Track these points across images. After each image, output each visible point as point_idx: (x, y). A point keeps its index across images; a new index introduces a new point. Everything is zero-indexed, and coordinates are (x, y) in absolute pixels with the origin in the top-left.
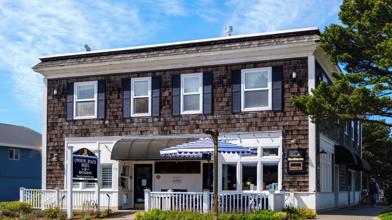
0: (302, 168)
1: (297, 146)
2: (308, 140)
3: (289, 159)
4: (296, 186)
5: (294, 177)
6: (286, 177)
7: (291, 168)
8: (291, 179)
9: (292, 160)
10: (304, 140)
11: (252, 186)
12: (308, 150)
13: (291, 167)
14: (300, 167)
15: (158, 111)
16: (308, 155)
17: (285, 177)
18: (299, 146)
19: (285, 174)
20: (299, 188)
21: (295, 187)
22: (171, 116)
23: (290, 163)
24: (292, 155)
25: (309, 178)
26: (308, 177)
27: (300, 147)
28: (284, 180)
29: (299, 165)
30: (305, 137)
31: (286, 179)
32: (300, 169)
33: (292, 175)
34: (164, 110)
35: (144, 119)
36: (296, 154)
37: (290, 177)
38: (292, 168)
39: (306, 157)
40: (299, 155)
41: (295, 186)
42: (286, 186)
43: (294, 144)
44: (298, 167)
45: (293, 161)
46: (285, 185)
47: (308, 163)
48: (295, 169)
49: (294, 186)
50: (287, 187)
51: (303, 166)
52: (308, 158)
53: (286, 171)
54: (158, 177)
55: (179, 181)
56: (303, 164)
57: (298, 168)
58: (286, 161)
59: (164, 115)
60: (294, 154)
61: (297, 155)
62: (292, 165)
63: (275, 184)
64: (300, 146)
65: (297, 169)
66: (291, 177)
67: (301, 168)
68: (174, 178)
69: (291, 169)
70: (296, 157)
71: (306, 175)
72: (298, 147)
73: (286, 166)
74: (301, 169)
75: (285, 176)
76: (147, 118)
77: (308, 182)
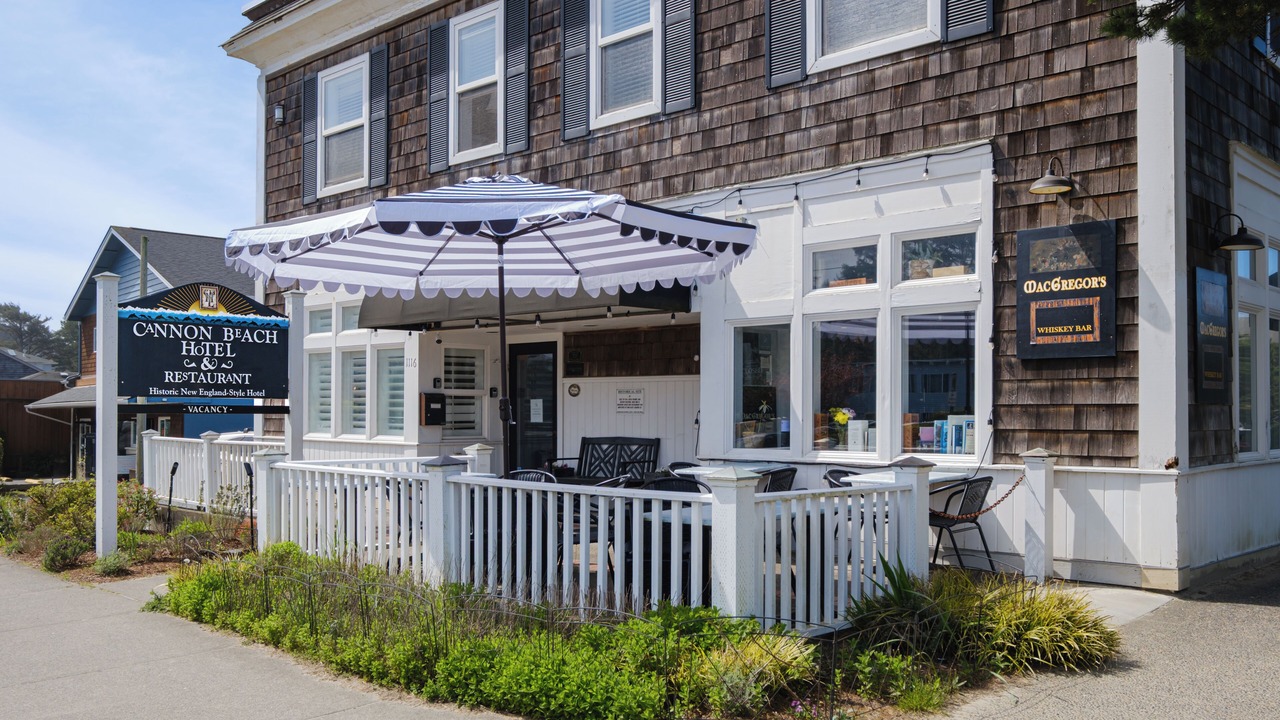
0: (1097, 333)
1: (1074, 213)
2: (1136, 171)
3: (1030, 287)
4: (1065, 431)
5: (1056, 383)
6: (1016, 386)
7: (1038, 334)
8: (1039, 392)
9: (1042, 288)
10: (1110, 173)
11: (856, 428)
12: (1135, 228)
13: (1041, 330)
14: (1089, 327)
15: (524, 129)
16: (1134, 259)
17: (1006, 386)
18: (1083, 212)
19: (1011, 366)
20: (1082, 444)
21: (1062, 436)
22: (562, 144)
23: (1034, 306)
24: (1047, 265)
25: (1137, 386)
26: (1132, 380)
27: (1086, 217)
28: (1003, 401)
29: (1083, 316)
30: (1118, 155)
31: (1011, 392)
32: (1090, 338)
33: (1045, 374)
34: (540, 122)
35: (485, 168)
36: (1066, 256)
37: (1031, 384)
38: (1044, 334)
39: (1124, 266)
40: (1080, 259)
41: (1058, 431)
42: (1014, 431)
43: (1054, 203)
44: (1078, 328)
45: (1052, 295)
46: (1006, 424)
47: (1132, 303)
48: (1059, 340)
49: (1052, 431)
50: (1019, 435)
51: (1102, 319)
52: (1134, 273)
53: (1012, 350)
54: (575, 391)
55: (636, 404)
56: (1101, 311)
57: (1074, 332)
58: (1009, 298)
59: (541, 140)
60: (1057, 255)
61: (1073, 261)
62: (1045, 318)
63: (962, 419)
64: (1089, 210)
65: (1069, 339)
66: (1038, 384)
67: (1091, 332)
68: (620, 392)
69: (1040, 341)
70: (1066, 275)
71: (1121, 373)
72: (1077, 218)
73: (1009, 324)
74: (1096, 336)
75: (1006, 376)
76: (493, 164)
77: (1131, 408)
